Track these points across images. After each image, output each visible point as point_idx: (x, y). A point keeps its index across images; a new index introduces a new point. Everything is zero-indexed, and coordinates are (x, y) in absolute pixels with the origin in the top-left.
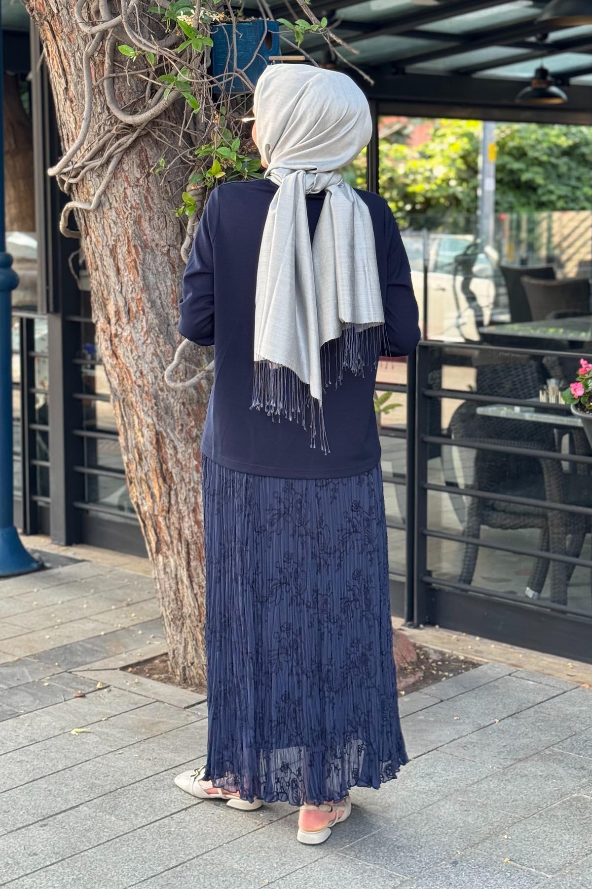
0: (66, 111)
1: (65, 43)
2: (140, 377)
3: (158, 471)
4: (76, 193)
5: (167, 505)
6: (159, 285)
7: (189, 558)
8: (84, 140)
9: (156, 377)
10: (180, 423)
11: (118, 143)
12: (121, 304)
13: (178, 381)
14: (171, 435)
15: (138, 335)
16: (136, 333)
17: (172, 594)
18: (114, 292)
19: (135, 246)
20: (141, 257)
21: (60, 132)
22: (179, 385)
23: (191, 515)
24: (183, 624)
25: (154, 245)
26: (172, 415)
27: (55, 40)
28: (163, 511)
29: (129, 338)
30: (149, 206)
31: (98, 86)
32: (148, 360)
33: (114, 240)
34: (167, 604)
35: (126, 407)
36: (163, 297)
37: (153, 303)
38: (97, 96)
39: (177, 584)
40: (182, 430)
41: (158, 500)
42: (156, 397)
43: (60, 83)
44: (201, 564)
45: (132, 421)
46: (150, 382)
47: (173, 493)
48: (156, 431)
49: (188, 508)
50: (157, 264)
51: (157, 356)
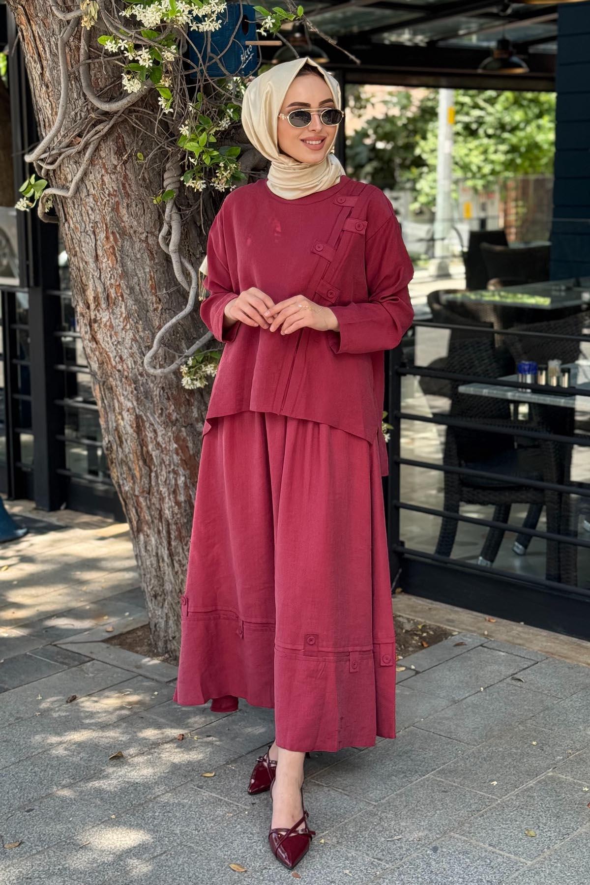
0: (42, 96)
1: (40, 28)
2: (119, 363)
3: (139, 454)
4: (53, 178)
5: (147, 486)
6: (138, 272)
7: (169, 537)
8: (61, 127)
9: (134, 362)
10: (159, 408)
11: (94, 130)
12: (100, 290)
13: (158, 366)
14: (151, 419)
15: (117, 321)
16: (116, 318)
17: (153, 570)
18: (93, 278)
19: (113, 233)
20: (119, 244)
21: (37, 117)
22: (159, 371)
23: (171, 496)
24: (164, 600)
25: (132, 232)
26: (152, 399)
27: (30, 25)
28: (143, 492)
29: (108, 324)
30: (127, 193)
31: (74, 73)
32: (128, 346)
33: (92, 227)
34: (148, 580)
35: (106, 390)
36: (142, 283)
37: (132, 289)
38: (73, 82)
39: (158, 562)
40: (161, 414)
41: (139, 481)
42: (136, 382)
43: (35, 68)
45: (112, 405)
46: (130, 367)
47: (153, 474)
48: (136, 415)
49: (168, 489)
50: (136, 251)
51: (136, 341)
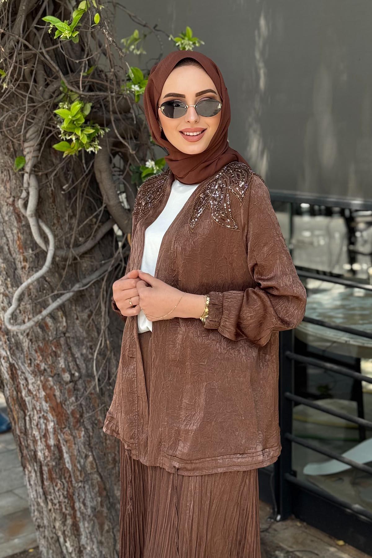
3: (15, 398)
5: (23, 428)
6: (6, 233)
10: (28, 358)
13: (26, 320)
14: (22, 368)
17: (35, 504)
23: (42, 440)
26: (22, 350)
28: (21, 433)
36: (11, 243)
39: (37, 497)
40: (30, 364)
44: (53, 484)
47: (27, 418)
48: (10, 363)
49: (39, 432)
50: (4, 214)
